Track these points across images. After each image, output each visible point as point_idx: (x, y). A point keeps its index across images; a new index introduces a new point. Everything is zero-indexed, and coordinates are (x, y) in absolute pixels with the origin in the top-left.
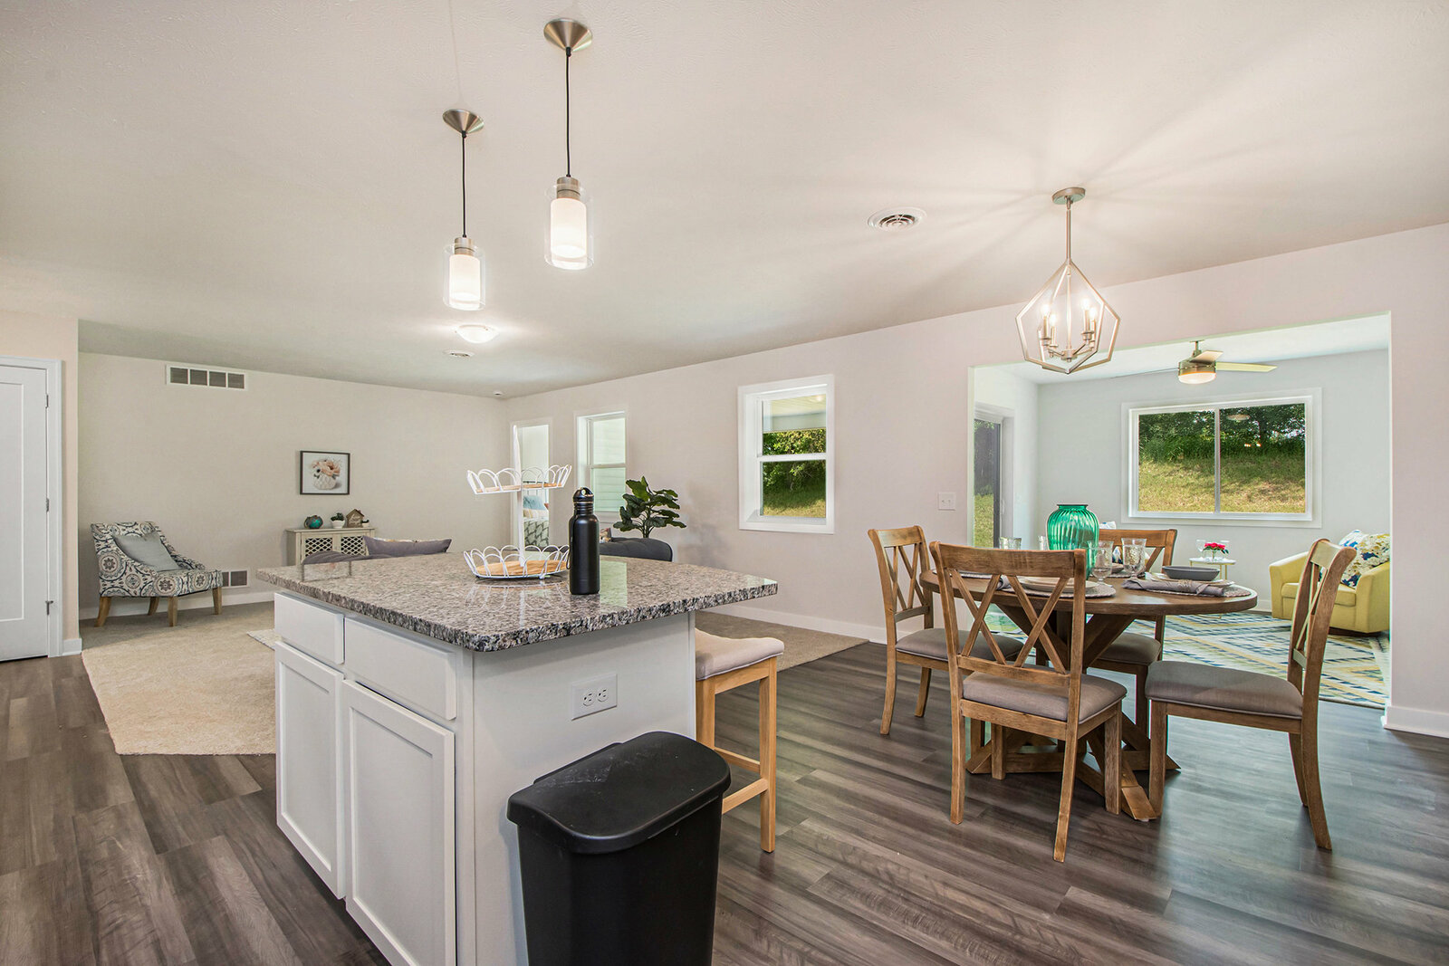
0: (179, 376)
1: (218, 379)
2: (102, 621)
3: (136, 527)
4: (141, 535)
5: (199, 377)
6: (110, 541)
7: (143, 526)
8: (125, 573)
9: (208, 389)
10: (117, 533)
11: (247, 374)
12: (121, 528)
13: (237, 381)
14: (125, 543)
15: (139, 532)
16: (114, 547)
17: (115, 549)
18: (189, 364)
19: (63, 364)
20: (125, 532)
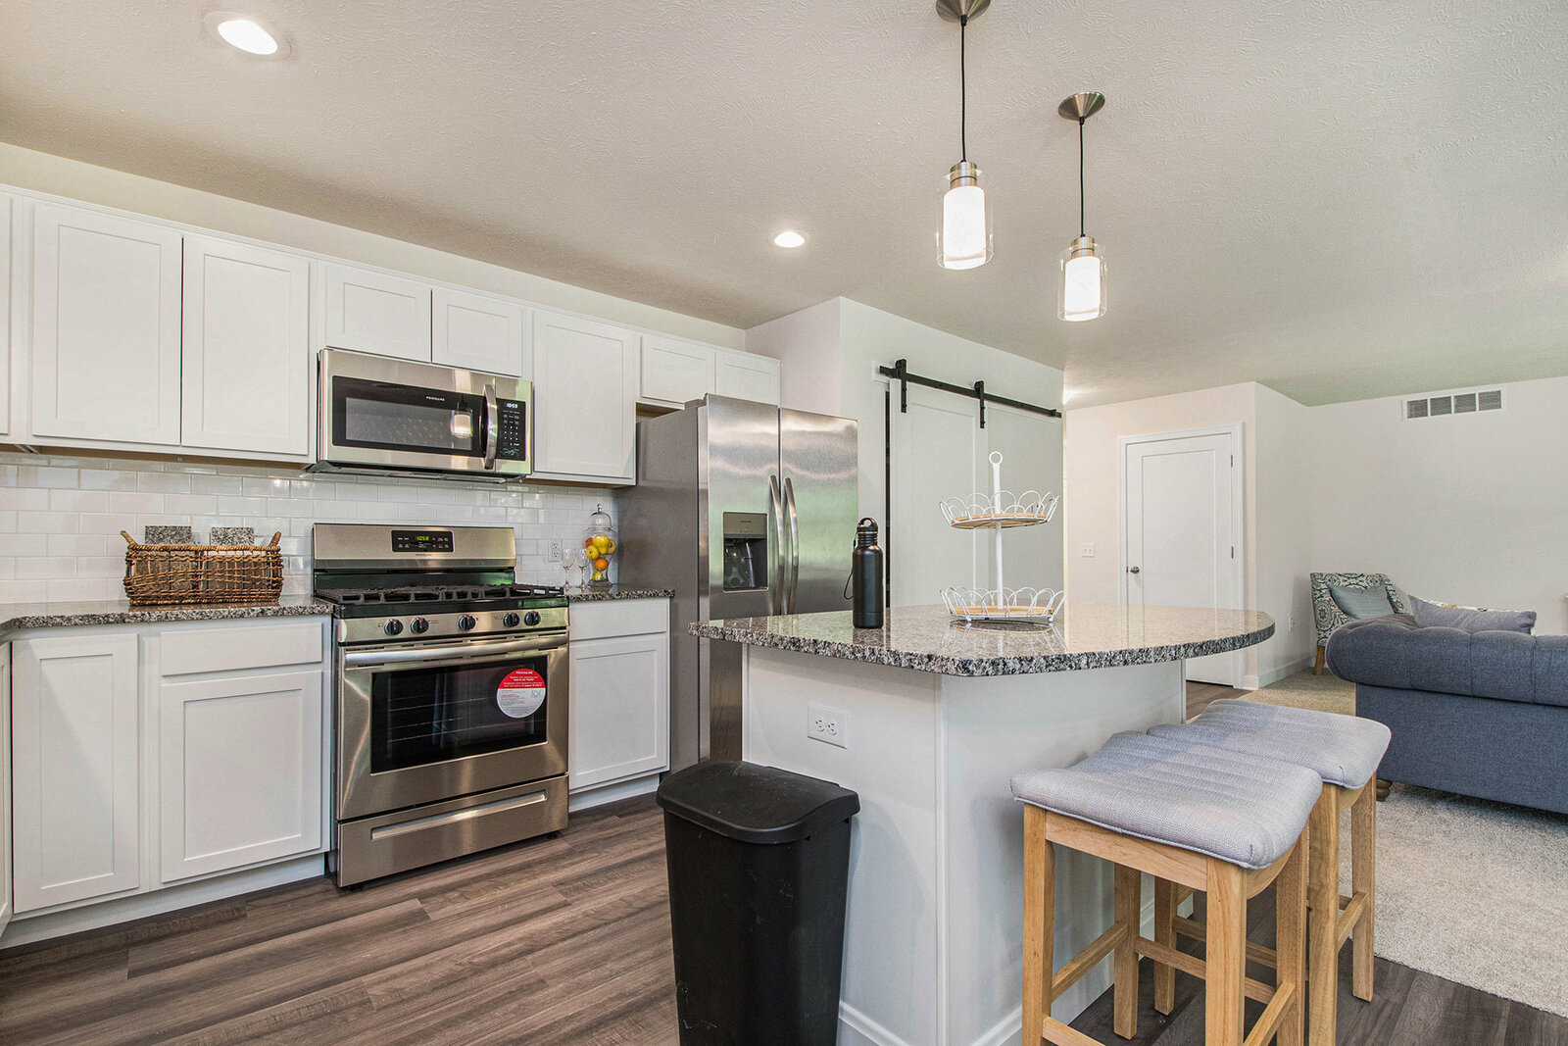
0: (1418, 409)
1: (1466, 403)
2: (1319, 672)
3: (1360, 579)
4: (1366, 587)
5: (1441, 406)
6: (1324, 591)
7: (1370, 579)
8: (1333, 625)
9: (1453, 418)
10: (1336, 584)
11: (1504, 389)
12: (1341, 578)
13: (1492, 400)
14: (1340, 593)
15: (1364, 584)
16: (1327, 597)
17: (1327, 599)
18: (1427, 393)
19: (1244, 425)
20: (1346, 583)
